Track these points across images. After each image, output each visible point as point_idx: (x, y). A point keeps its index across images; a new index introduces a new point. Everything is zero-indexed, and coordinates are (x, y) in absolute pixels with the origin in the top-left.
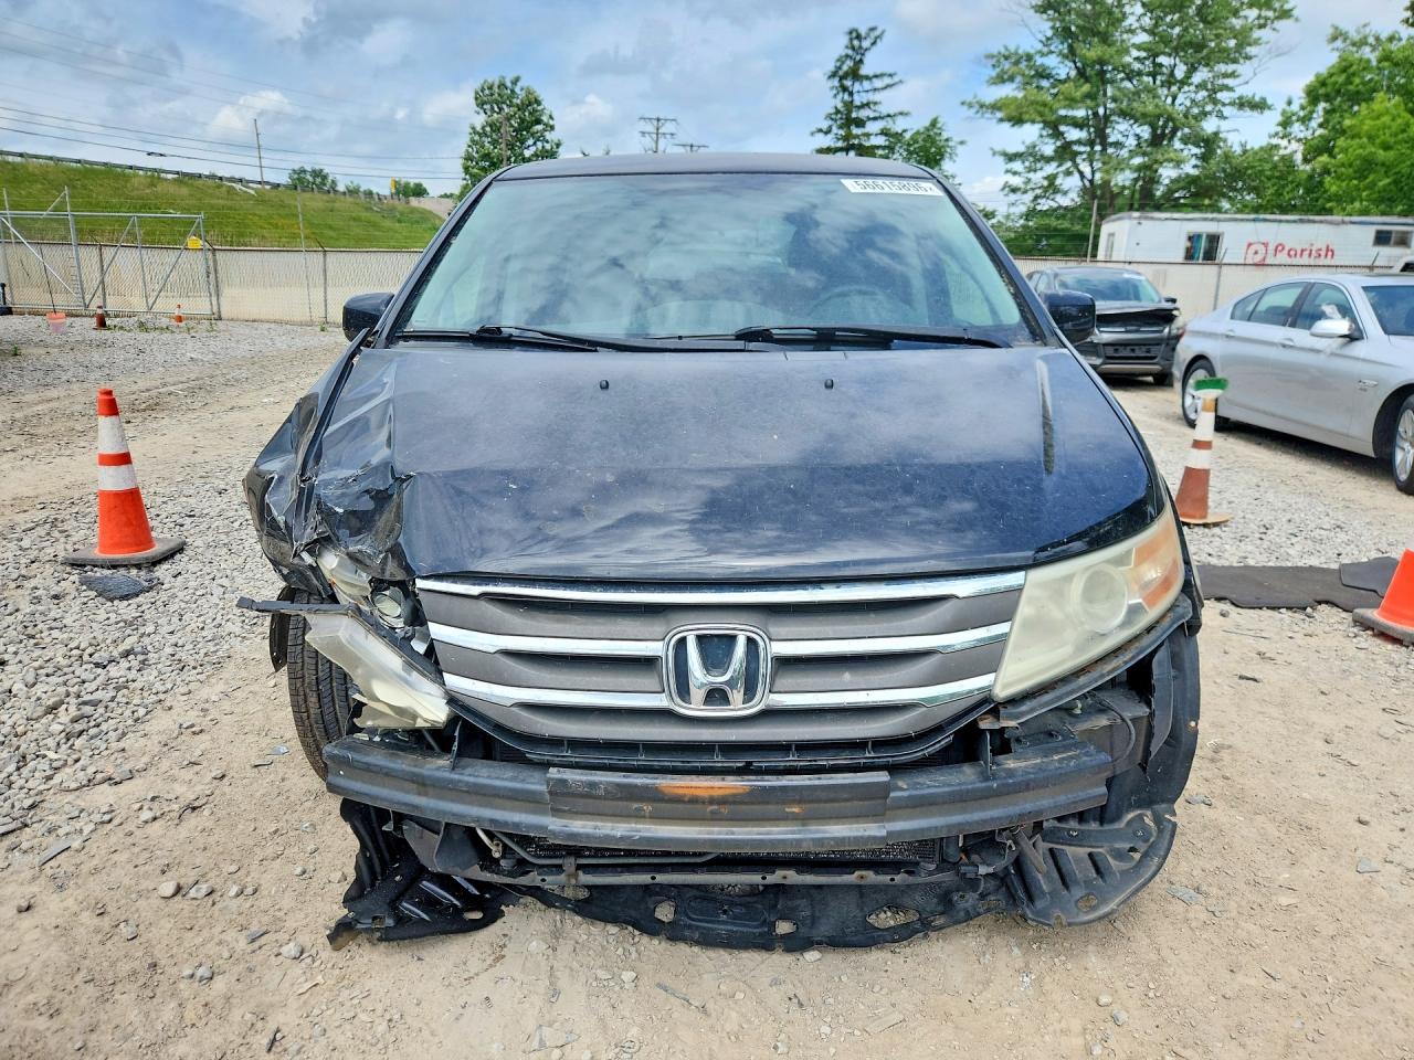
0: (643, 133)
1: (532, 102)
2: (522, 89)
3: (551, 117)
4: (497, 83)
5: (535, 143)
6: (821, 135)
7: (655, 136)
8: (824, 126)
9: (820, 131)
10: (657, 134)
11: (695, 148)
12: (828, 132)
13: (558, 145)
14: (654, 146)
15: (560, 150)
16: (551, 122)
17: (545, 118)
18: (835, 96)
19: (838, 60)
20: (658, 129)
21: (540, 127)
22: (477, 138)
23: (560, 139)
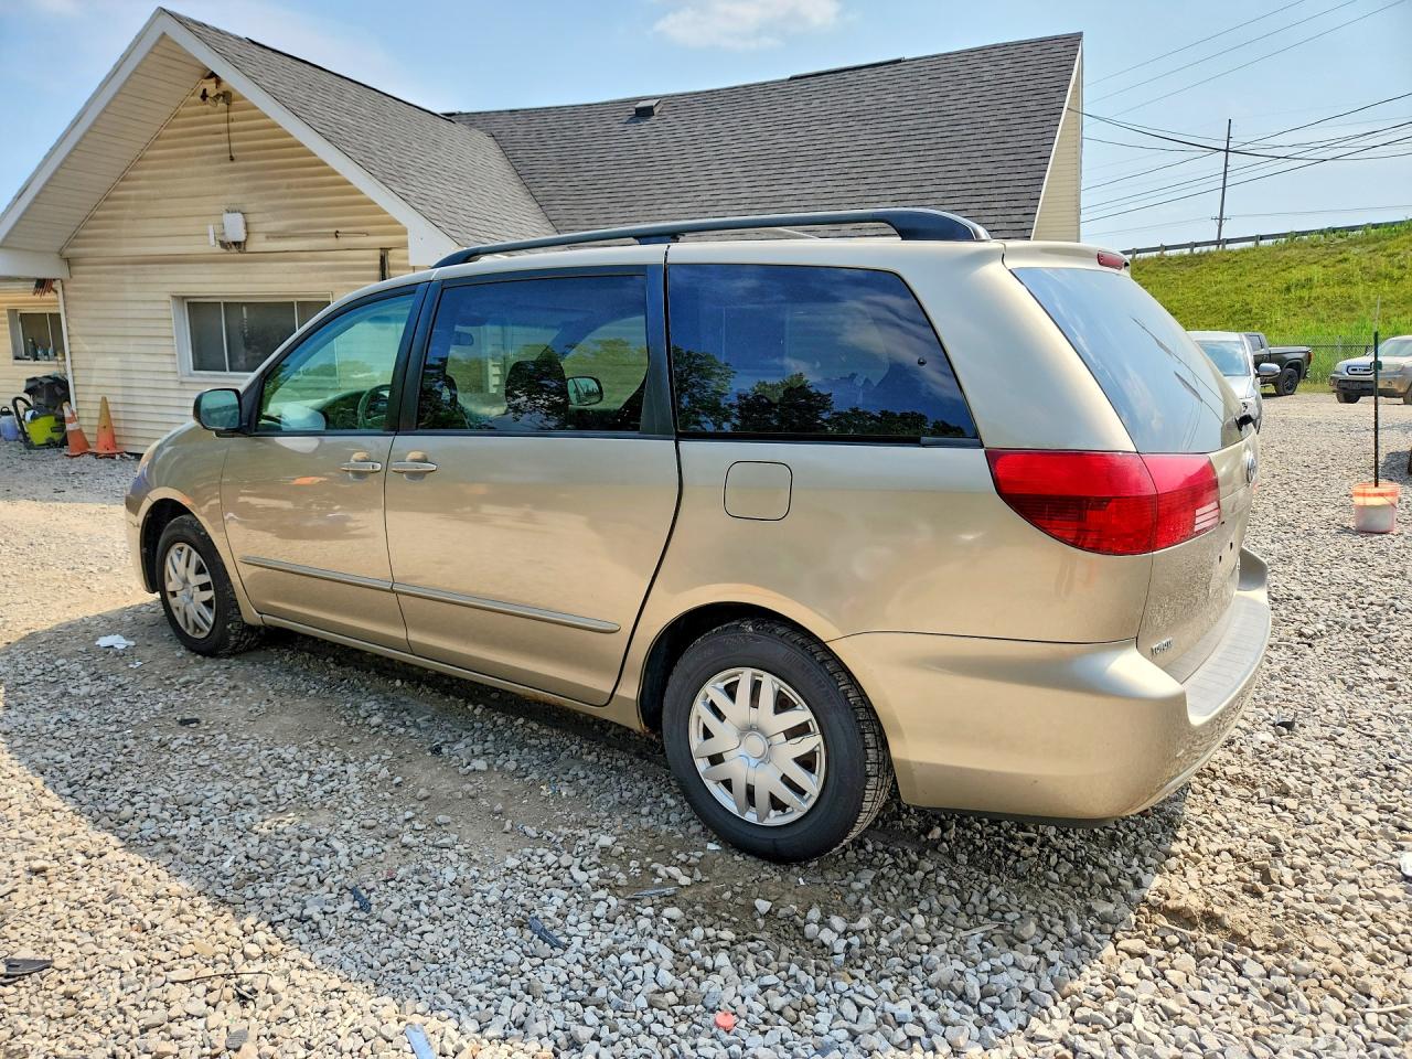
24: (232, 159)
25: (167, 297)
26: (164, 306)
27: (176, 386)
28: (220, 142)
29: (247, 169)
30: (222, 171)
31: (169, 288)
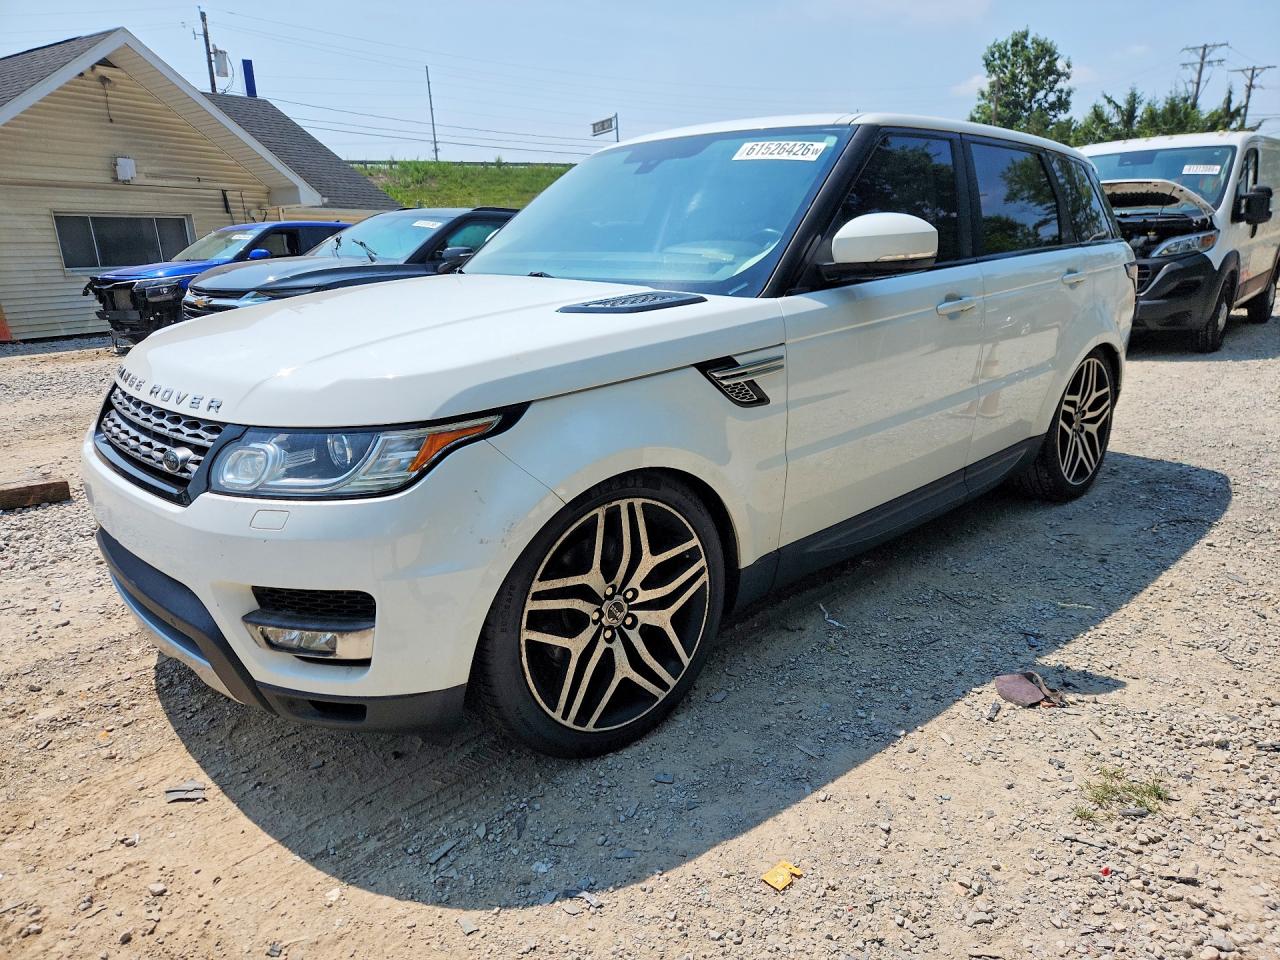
0: (1184, 65)
1: (1046, 51)
2: (1034, 42)
3: (1069, 66)
4: (1010, 42)
7: (1198, 66)
10: (1202, 65)
11: (1256, 72)
13: (1069, 94)
14: (1195, 77)
15: (1072, 99)
16: (1067, 70)
17: (1060, 65)
20: (1203, 59)
21: (1051, 78)
22: (983, 102)
23: (1072, 87)
24: (111, 121)
25: (47, 212)
26: (43, 219)
27: (62, 280)
28: (99, 108)
29: (123, 130)
30: (102, 128)
31: (48, 205)
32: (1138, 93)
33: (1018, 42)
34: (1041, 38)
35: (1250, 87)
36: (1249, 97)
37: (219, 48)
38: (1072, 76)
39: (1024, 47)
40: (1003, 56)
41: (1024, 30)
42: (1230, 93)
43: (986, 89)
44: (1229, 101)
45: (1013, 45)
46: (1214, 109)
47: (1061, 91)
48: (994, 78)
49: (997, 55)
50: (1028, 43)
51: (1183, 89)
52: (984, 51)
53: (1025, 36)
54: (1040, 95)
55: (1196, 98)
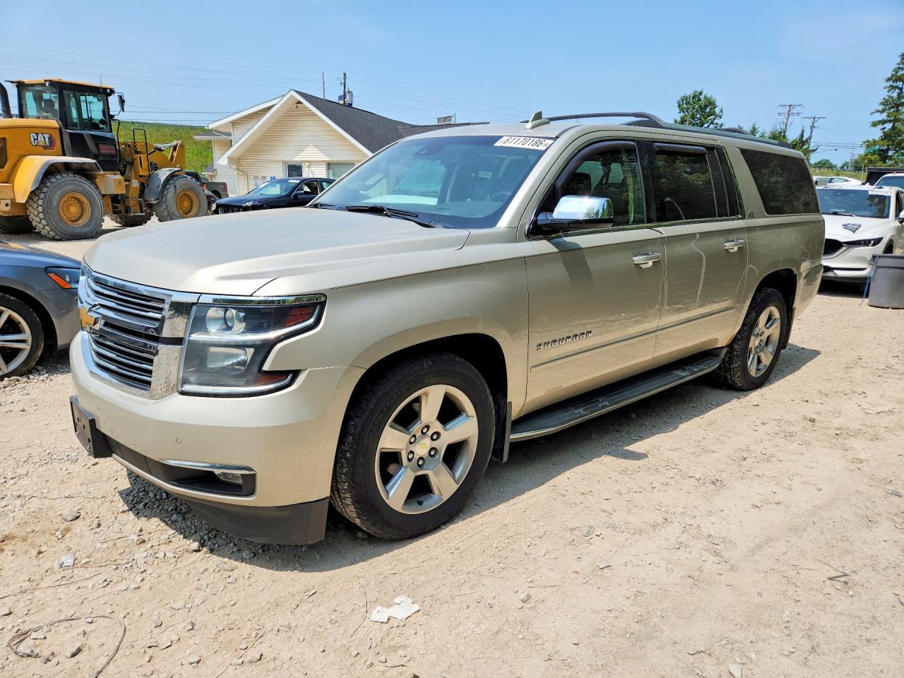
0: (780, 114)
1: (711, 103)
2: (705, 97)
3: (722, 112)
4: (692, 96)
5: (708, 126)
6: (879, 114)
7: (787, 115)
8: (881, 108)
9: (878, 111)
10: (789, 114)
11: (816, 119)
12: (883, 111)
14: (785, 121)
16: (720, 113)
17: (717, 110)
18: (889, 91)
19: (894, 71)
20: (789, 111)
21: (712, 117)
23: (723, 122)
32: (757, 127)
33: (697, 96)
34: (709, 96)
35: (812, 127)
36: (811, 132)
37: (350, 90)
38: (723, 117)
39: (699, 100)
40: (688, 103)
41: (699, 90)
42: (803, 131)
43: (679, 119)
44: (802, 136)
45: (693, 98)
46: (795, 138)
47: (716, 124)
48: (682, 114)
49: (684, 102)
50: (702, 97)
51: (779, 128)
52: (679, 98)
53: (701, 94)
54: (706, 125)
55: (785, 132)
